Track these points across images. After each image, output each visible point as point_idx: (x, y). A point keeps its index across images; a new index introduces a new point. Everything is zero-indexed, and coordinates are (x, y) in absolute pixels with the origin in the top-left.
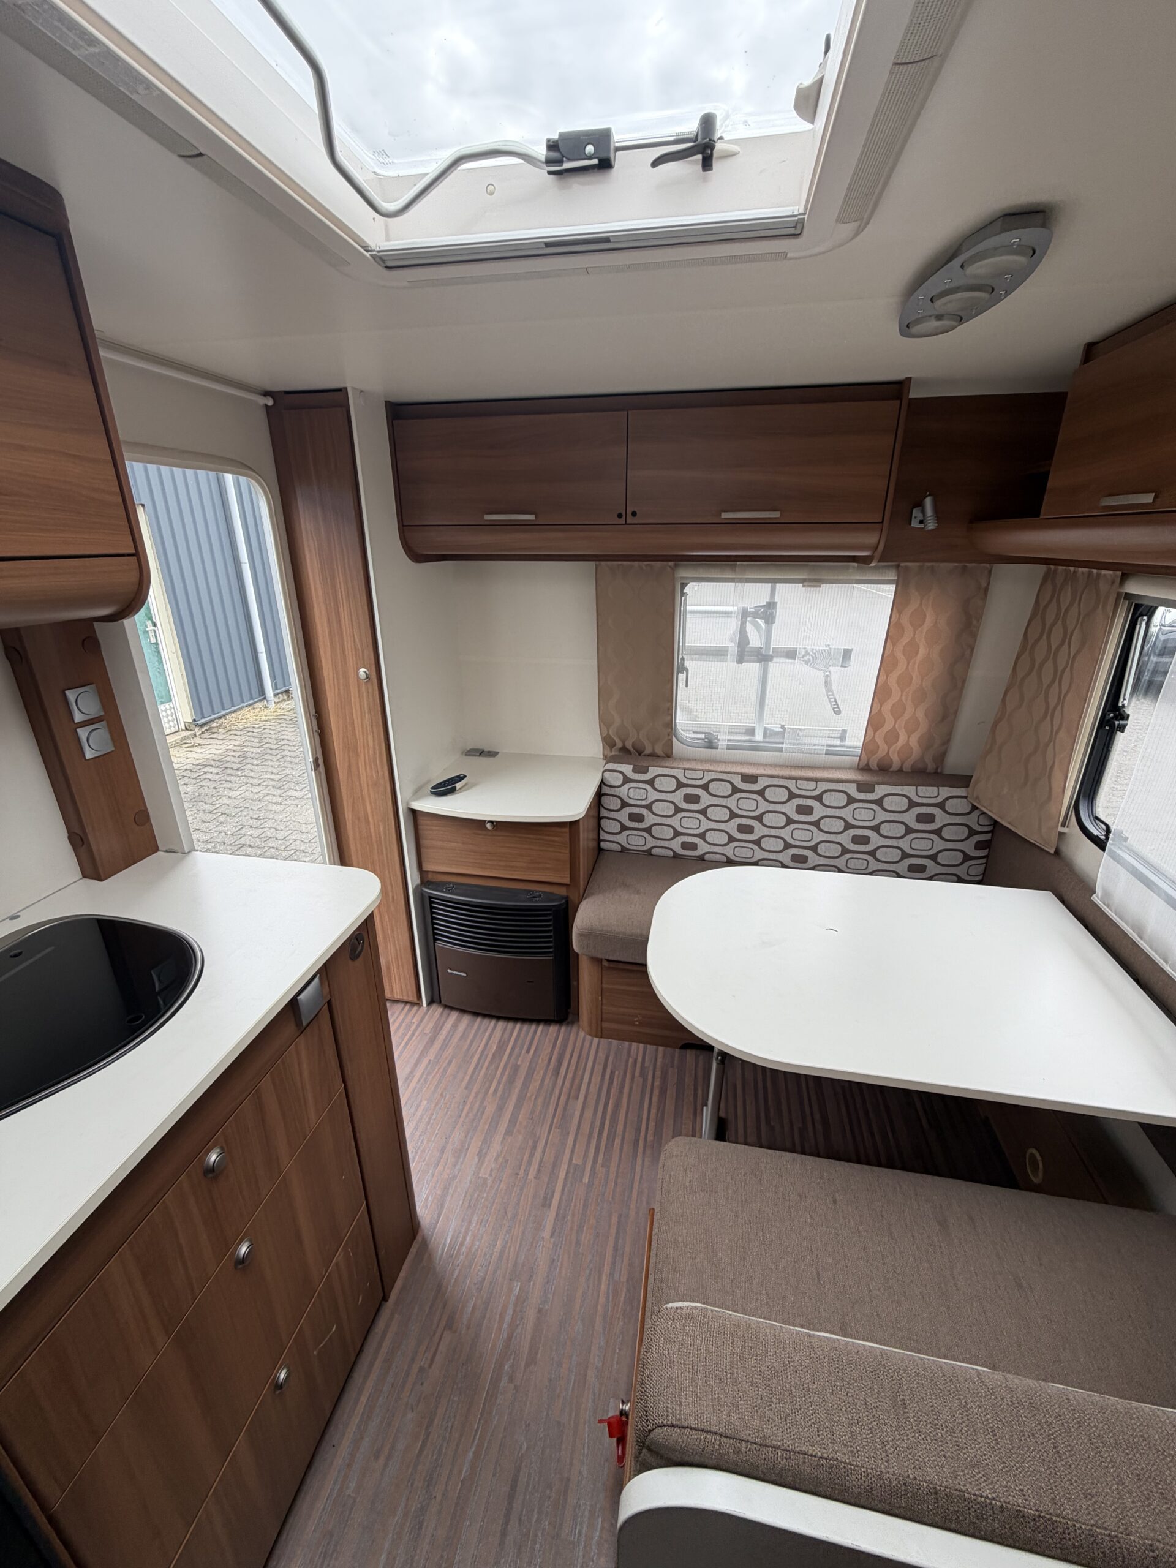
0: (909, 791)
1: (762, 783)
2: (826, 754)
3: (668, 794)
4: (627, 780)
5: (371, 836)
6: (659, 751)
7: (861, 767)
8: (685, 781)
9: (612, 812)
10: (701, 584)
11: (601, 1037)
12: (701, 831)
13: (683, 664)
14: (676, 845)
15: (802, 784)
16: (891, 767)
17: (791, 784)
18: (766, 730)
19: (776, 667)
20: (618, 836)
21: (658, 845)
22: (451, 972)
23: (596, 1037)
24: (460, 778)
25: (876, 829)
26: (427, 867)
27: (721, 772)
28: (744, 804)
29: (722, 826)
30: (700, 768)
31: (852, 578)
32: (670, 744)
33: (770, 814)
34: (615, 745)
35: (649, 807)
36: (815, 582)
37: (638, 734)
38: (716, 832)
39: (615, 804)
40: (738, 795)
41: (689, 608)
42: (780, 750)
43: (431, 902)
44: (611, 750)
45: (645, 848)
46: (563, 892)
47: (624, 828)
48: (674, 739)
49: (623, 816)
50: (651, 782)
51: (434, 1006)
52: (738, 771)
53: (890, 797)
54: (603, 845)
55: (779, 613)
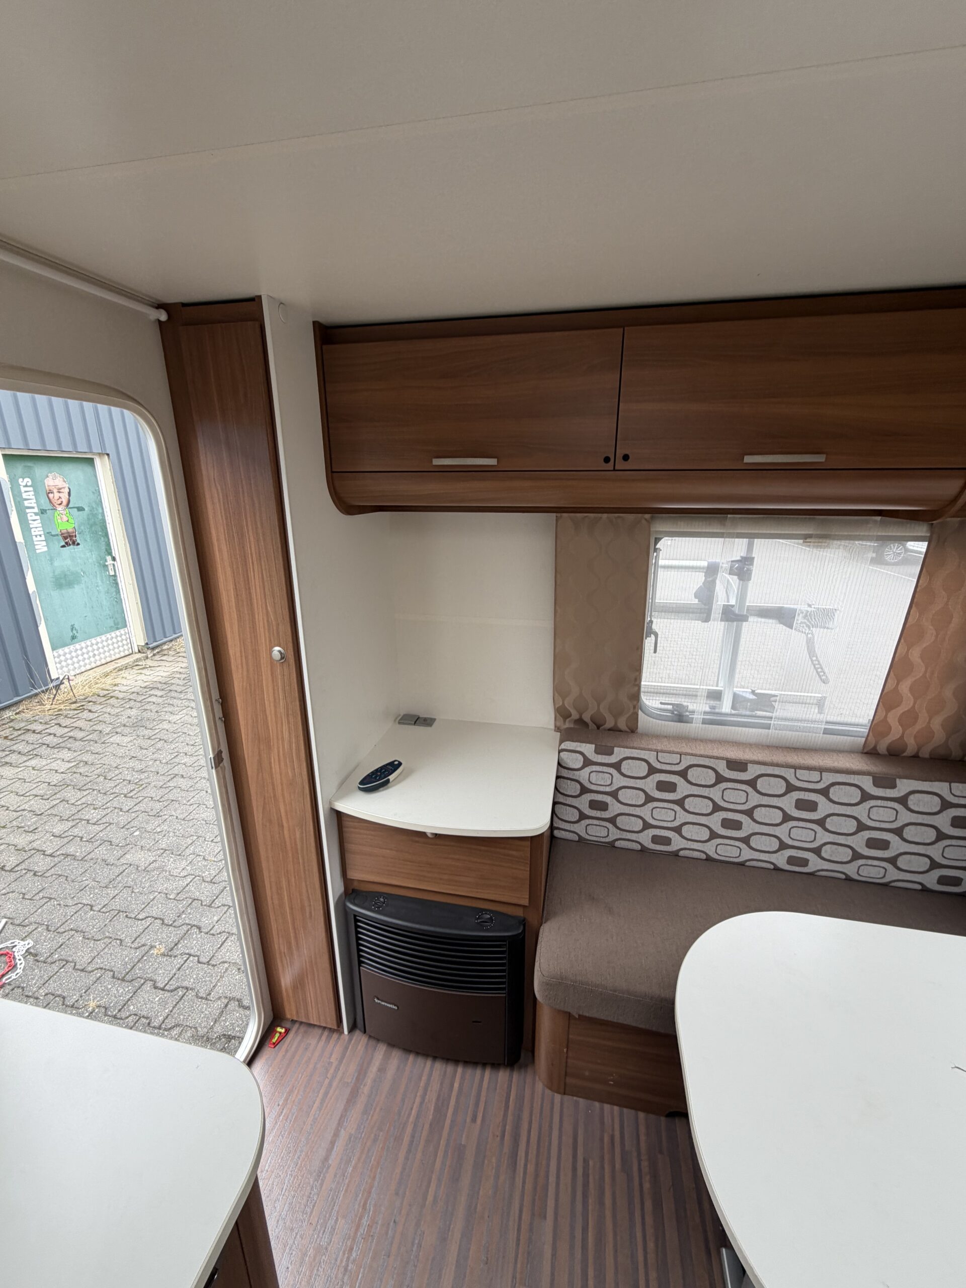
0: (941, 788)
1: (753, 771)
2: (824, 733)
3: (638, 781)
4: (587, 762)
5: (285, 843)
6: (622, 724)
7: (865, 751)
8: (658, 766)
9: (570, 798)
10: (674, 538)
11: (564, 1094)
12: (676, 824)
13: (651, 627)
14: (645, 839)
15: (801, 774)
16: (904, 751)
17: (789, 774)
18: (736, 697)
19: (753, 627)
20: (576, 825)
21: (623, 837)
22: (379, 1001)
23: (558, 1092)
24: (393, 766)
25: (898, 832)
26: (354, 875)
27: (701, 756)
28: (730, 796)
29: (703, 820)
30: (676, 750)
31: (871, 534)
32: (635, 717)
33: (763, 808)
34: (570, 715)
35: (614, 794)
36: (823, 538)
37: (599, 706)
38: (695, 826)
39: (574, 789)
40: (724, 785)
41: (661, 562)
42: (768, 727)
43: (356, 921)
44: (565, 721)
45: (607, 840)
46: (519, 913)
47: (583, 816)
48: (640, 713)
49: (583, 803)
50: (617, 766)
51: (358, 1034)
52: (722, 755)
53: (917, 795)
54: (556, 833)
55: (757, 570)
